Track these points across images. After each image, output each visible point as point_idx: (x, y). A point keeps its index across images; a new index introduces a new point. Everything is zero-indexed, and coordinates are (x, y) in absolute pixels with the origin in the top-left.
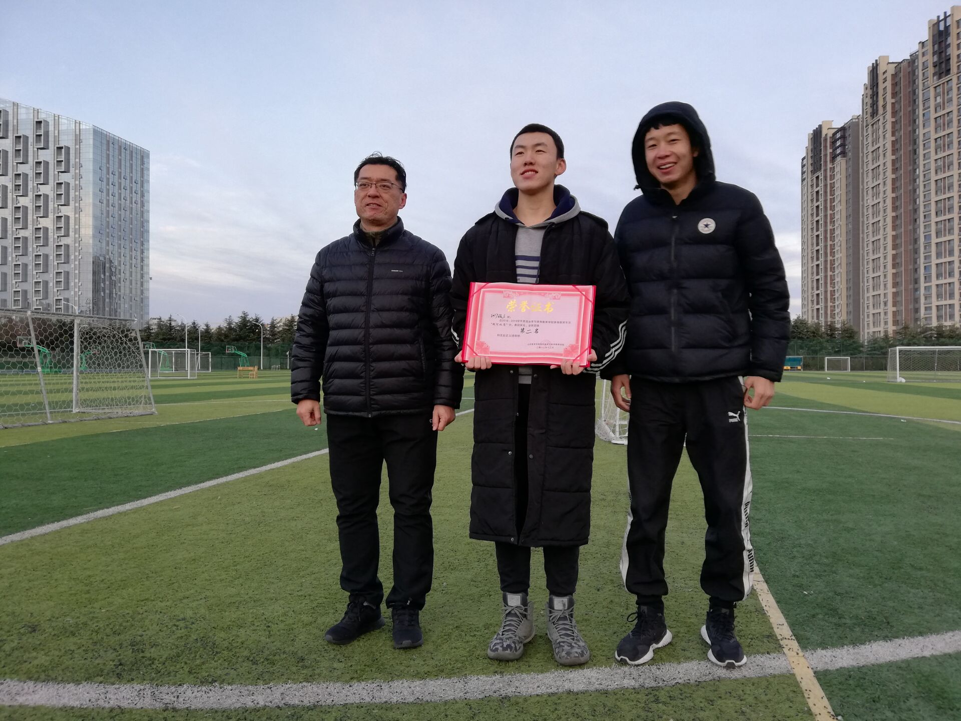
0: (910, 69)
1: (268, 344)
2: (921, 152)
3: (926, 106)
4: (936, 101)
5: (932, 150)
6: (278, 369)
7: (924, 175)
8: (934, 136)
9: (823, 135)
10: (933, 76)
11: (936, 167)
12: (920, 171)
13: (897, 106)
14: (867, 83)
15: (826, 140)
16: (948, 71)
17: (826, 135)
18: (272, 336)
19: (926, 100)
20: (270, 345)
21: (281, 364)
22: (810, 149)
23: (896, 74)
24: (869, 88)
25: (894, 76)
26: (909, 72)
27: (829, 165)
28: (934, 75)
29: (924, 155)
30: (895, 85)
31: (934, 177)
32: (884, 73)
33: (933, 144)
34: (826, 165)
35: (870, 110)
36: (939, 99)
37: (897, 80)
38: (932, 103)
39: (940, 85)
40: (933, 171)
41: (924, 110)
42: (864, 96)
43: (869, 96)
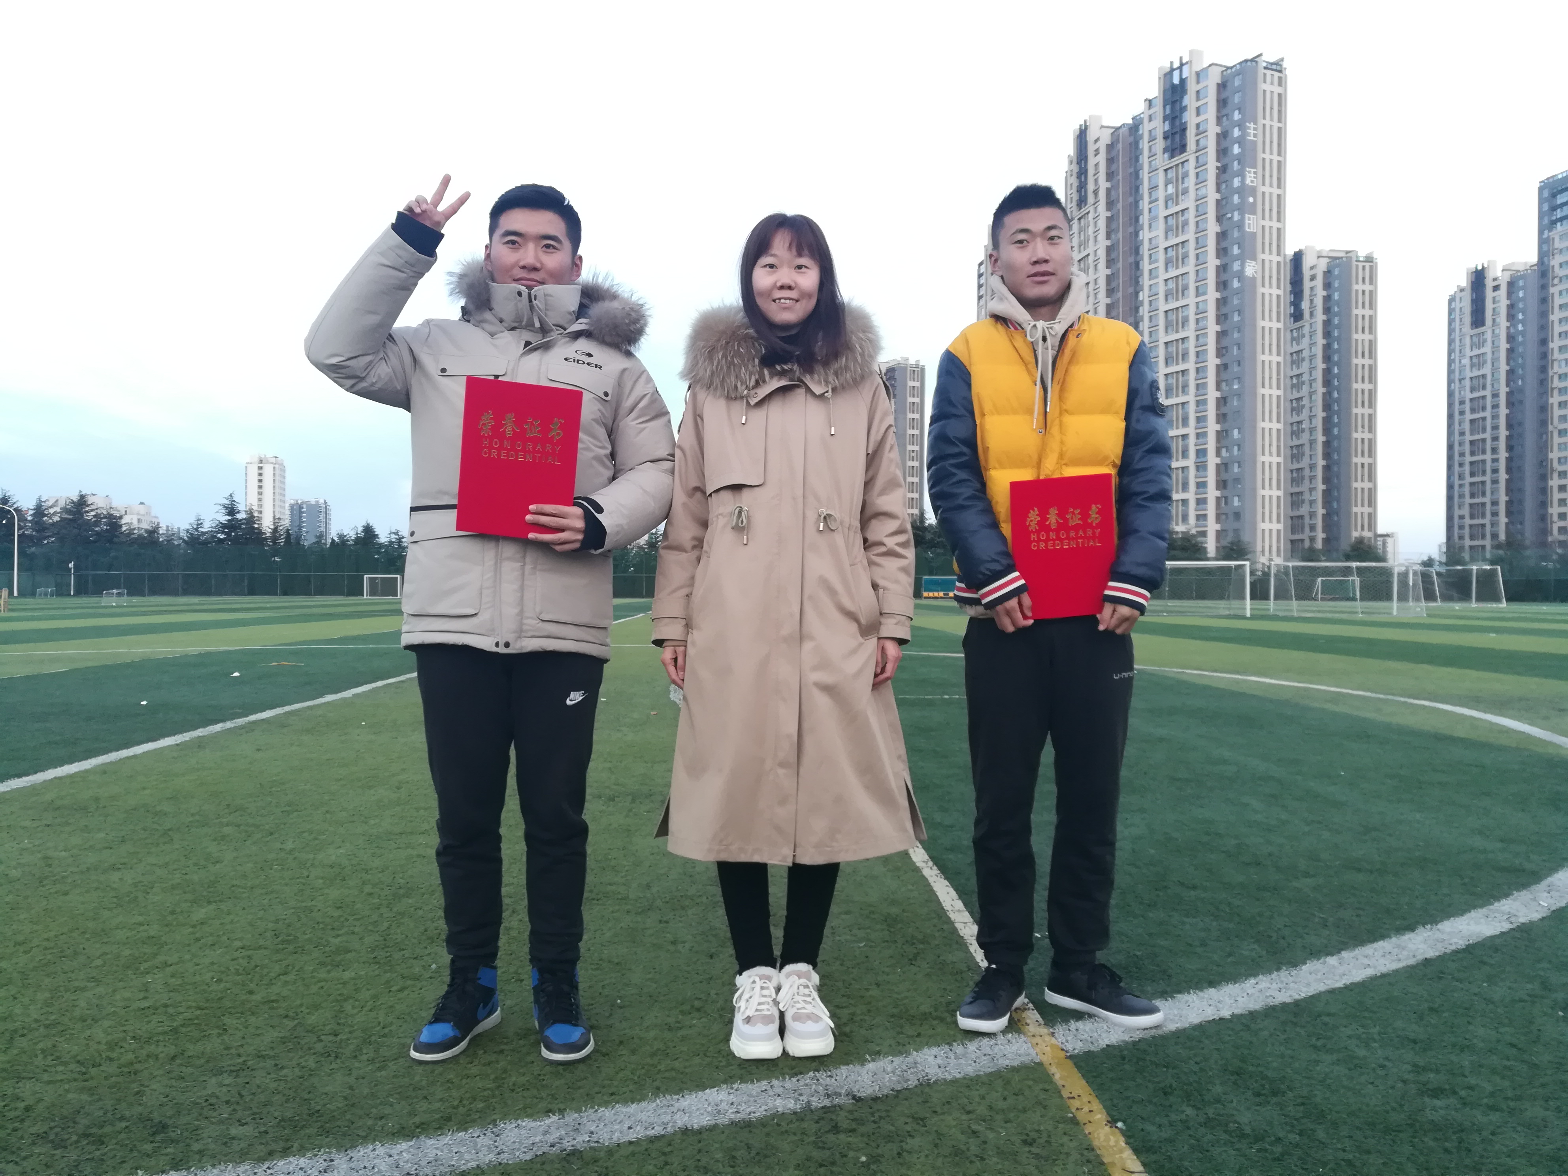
0: (1131, 139)
1: (29, 547)
2: (1146, 266)
3: (1153, 198)
4: (1166, 191)
5: (1161, 264)
6: (52, 595)
7: (1151, 301)
8: (1163, 244)
10: (1164, 153)
11: (1166, 291)
12: (1144, 296)
13: (1113, 193)
14: (1072, 153)
16: (1183, 148)
18: (38, 531)
19: (1153, 188)
20: (33, 549)
21: (57, 585)
23: (1112, 143)
24: (1075, 161)
25: (1110, 147)
26: (1130, 144)
28: (1165, 150)
29: (1151, 270)
30: (1110, 161)
31: (1163, 307)
32: (1096, 141)
33: (1161, 257)
35: (1075, 197)
36: (1171, 189)
37: (1114, 154)
38: (1161, 194)
39: (1171, 168)
40: (1161, 296)
41: (1150, 203)
42: (1069, 173)
43: (1075, 175)
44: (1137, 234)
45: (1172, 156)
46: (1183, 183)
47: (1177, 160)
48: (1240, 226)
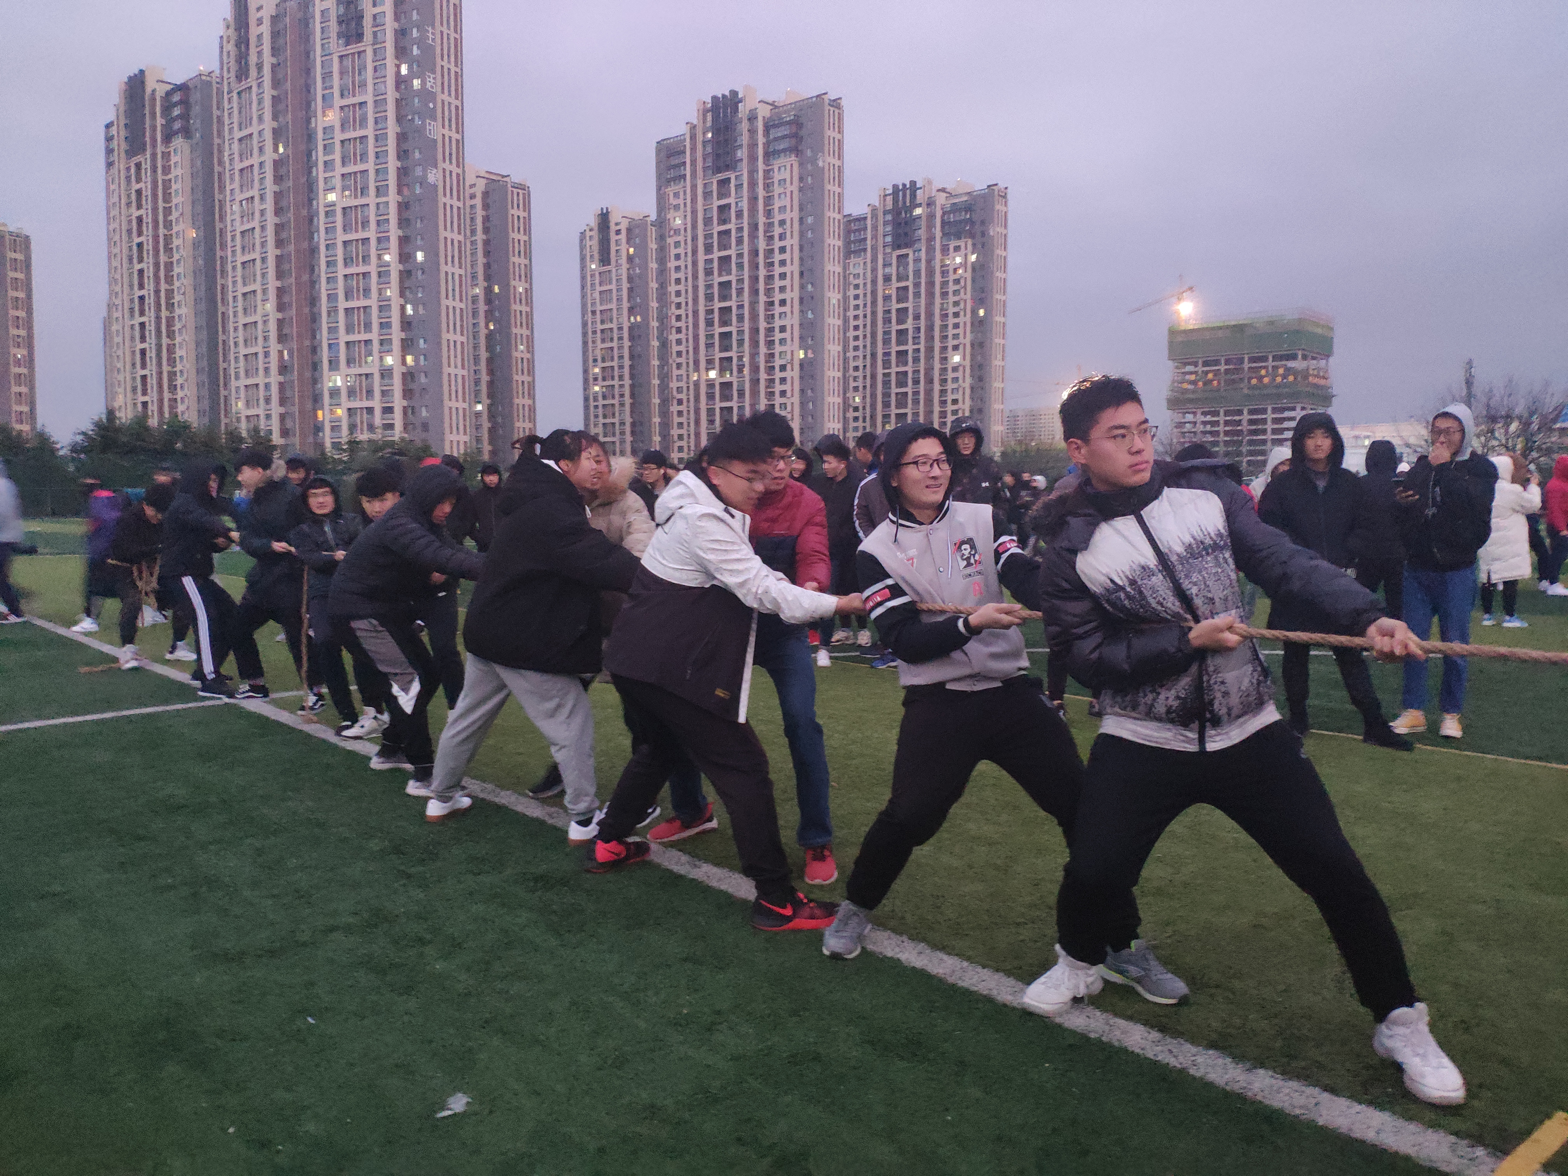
3: (327, 84)
4: (341, 79)
8: (339, 136)
9: (148, 90)
10: (338, 38)
12: (318, 188)
13: (280, 71)
14: (229, 17)
15: (153, 99)
16: (360, 37)
17: (154, 91)
19: (327, 74)
22: (122, 109)
23: (278, 16)
24: (233, 26)
25: (275, 19)
26: (299, 21)
27: (160, 149)
28: (339, 35)
29: (325, 162)
30: (276, 35)
32: (259, 9)
33: (338, 149)
34: (154, 146)
35: (234, 66)
36: (346, 78)
37: (281, 26)
38: (335, 82)
39: (347, 55)
41: (323, 89)
42: (225, 39)
43: (232, 42)
44: (308, 121)
45: (347, 43)
46: (360, 74)
47: (353, 48)
48: (420, 130)
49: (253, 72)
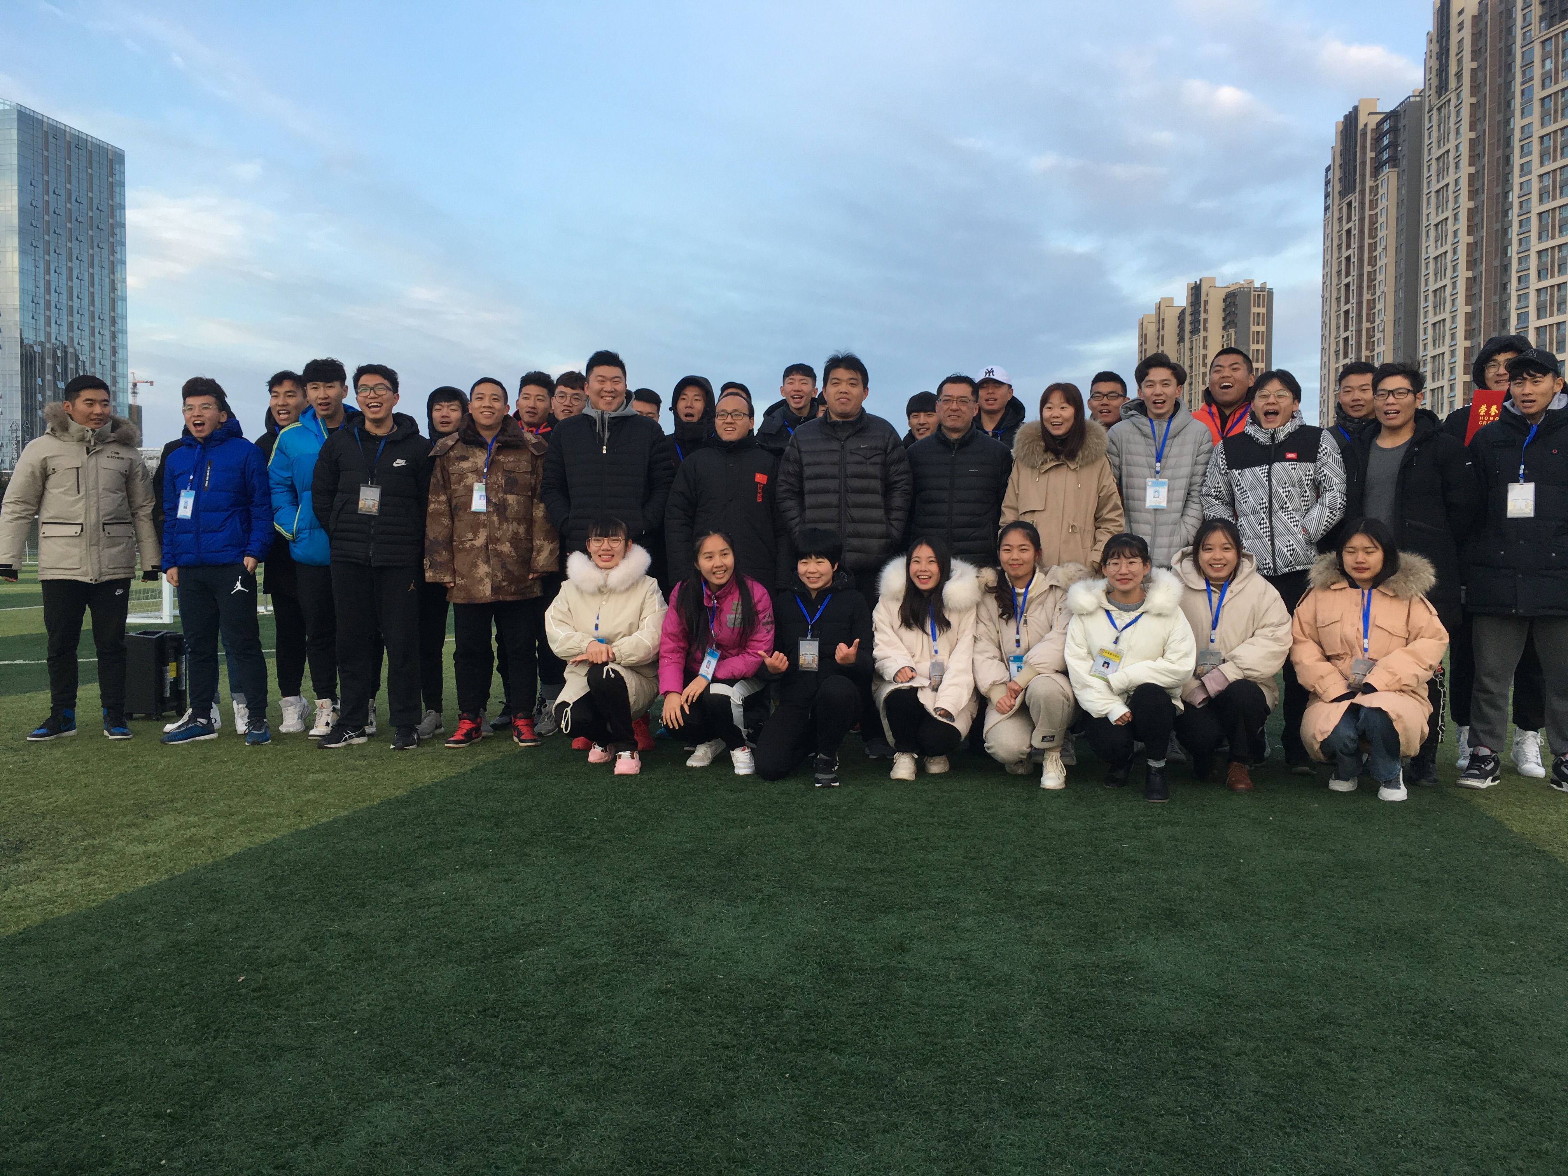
2: (1517, 161)
3: (1528, 77)
4: (1543, 66)
8: (1538, 132)
9: (1361, 126)
10: (1540, 22)
13: (1480, 74)
14: (1431, 29)
15: (1364, 134)
16: (1564, 13)
17: (1366, 125)
19: (1528, 65)
22: (1338, 149)
23: (1480, 14)
24: (1434, 40)
25: (1477, 19)
26: (1501, 13)
27: (1369, 183)
28: (1542, 18)
29: (1522, 165)
30: (1478, 35)
31: (1536, 208)
32: (1461, 13)
33: (1536, 147)
34: (1363, 181)
35: (1435, 82)
36: (1549, 65)
37: (1481, 26)
38: (1537, 72)
39: (1551, 38)
40: (1535, 196)
41: (1523, 83)
42: (1429, 54)
44: (1507, 123)
45: (1550, 25)
46: (1564, 56)
47: (1556, 29)
49: (1453, 84)
